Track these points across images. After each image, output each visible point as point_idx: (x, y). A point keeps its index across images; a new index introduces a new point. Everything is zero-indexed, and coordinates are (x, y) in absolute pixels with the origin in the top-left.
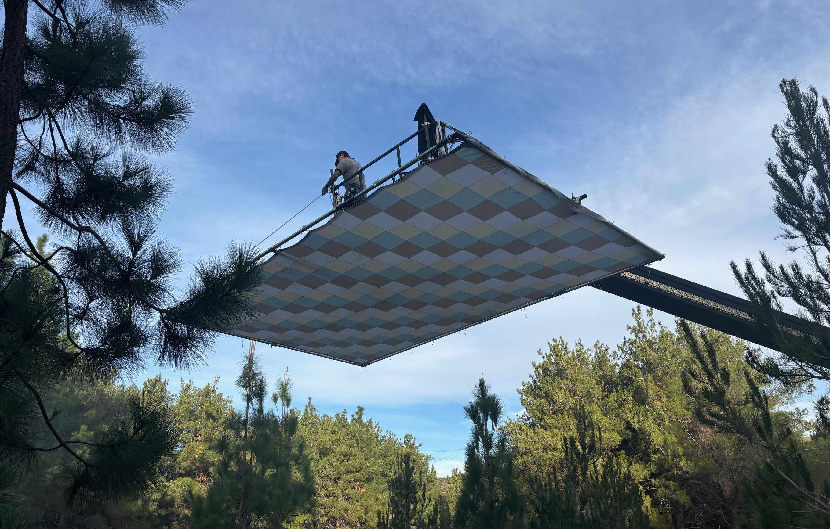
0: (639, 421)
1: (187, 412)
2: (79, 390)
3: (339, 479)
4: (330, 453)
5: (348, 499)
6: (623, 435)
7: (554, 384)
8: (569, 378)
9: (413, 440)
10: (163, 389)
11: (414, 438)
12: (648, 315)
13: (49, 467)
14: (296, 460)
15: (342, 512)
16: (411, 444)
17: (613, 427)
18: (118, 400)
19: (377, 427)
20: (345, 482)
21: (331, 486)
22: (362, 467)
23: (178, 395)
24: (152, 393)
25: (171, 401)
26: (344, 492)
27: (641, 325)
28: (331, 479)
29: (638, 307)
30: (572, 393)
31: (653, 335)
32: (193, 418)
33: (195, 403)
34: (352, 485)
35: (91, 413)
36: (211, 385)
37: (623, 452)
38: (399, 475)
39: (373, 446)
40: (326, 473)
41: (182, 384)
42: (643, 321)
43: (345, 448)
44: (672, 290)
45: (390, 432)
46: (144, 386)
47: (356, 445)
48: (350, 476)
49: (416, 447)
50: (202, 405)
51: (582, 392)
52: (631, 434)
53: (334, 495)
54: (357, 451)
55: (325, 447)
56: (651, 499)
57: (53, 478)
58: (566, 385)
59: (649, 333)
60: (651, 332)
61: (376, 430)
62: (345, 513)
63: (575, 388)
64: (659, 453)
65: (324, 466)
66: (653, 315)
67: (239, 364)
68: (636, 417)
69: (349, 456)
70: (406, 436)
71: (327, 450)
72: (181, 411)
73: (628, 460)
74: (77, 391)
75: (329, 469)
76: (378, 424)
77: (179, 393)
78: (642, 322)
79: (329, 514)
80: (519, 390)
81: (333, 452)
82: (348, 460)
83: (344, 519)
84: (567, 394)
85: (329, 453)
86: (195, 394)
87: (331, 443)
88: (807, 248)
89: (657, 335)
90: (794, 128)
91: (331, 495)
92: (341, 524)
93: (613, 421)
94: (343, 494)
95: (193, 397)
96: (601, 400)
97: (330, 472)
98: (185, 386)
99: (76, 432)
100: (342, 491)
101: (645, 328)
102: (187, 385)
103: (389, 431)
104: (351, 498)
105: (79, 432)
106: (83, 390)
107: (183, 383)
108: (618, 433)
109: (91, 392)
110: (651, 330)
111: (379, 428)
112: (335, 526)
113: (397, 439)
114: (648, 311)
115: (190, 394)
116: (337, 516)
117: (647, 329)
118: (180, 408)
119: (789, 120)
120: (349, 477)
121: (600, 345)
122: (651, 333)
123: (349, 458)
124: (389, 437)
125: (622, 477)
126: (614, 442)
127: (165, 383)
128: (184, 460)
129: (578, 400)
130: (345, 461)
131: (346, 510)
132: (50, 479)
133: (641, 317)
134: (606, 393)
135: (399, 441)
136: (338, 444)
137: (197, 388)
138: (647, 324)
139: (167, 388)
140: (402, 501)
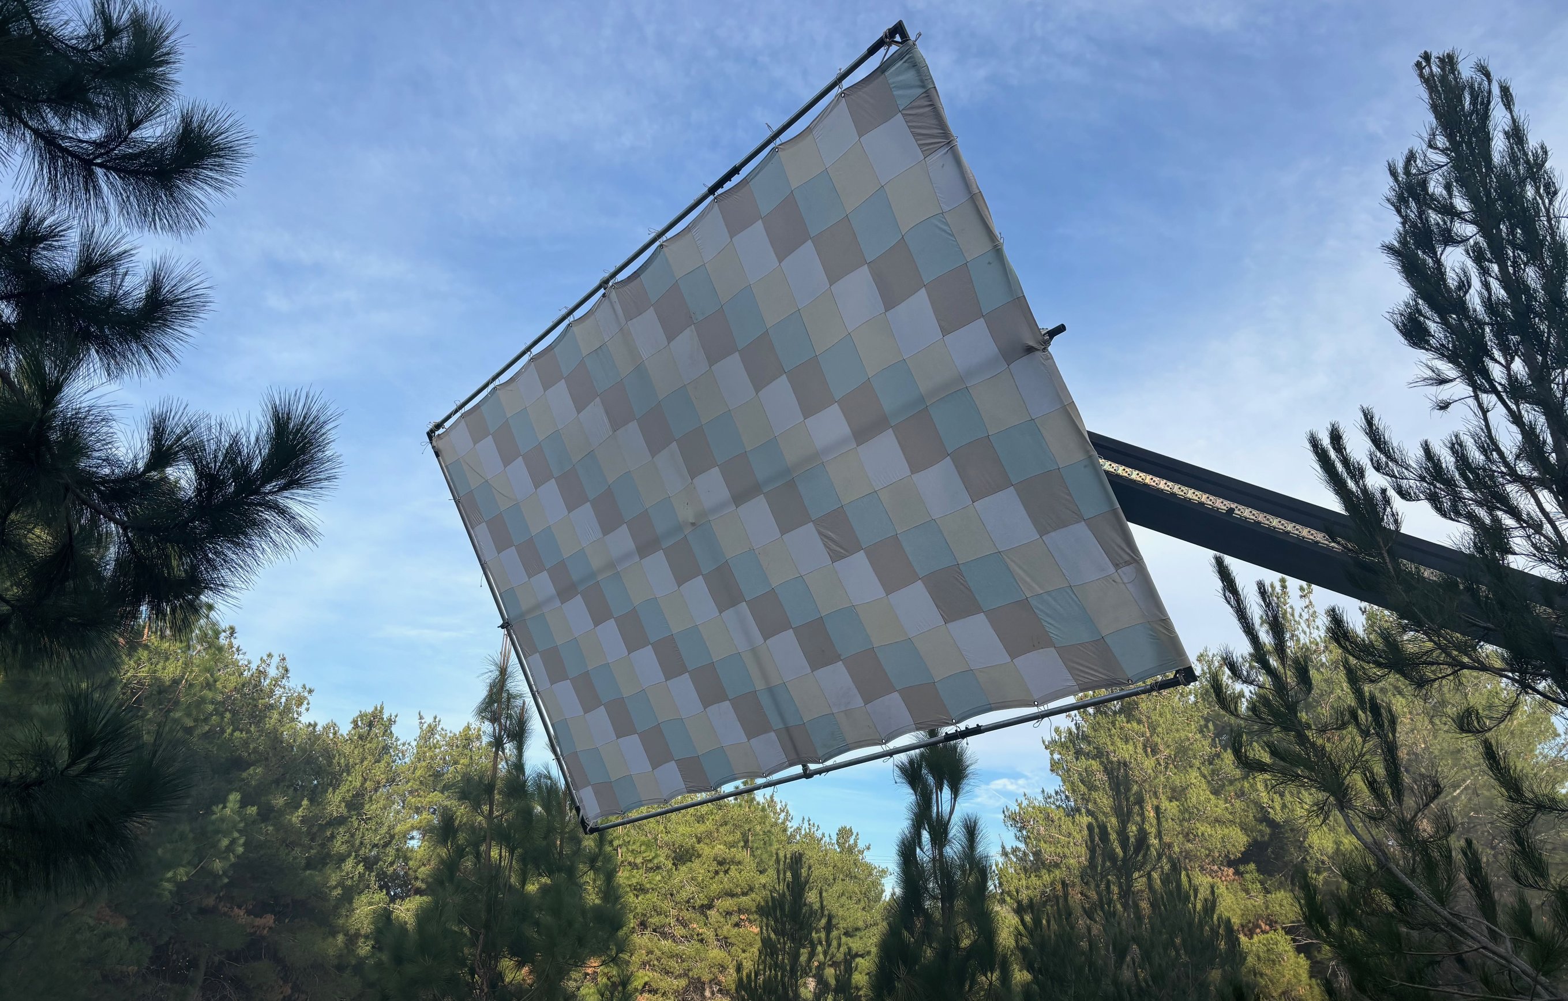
0: (1284, 806)
1: (430, 776)
2: (234, 731)
3: (710, 907)
4: (693, 858)
5: (727, 947)
6: (1252, 832)
7: (1113, 731)
8: (1144, 719)
9: (853, 837)
10: (386, 731)
11: (855, 834)
12: (1301, 597)
13: (169, 867)
14: (592, 861)
15: (715, 970)
16: (849, 845)
17: (1231, 817)
18: (304, 750)
19: (783, 811)
20: (721, 914)
21: (695, 920)
22: (753, 886)
23: (414, 744)
24: (367, 738)
25: (400, 755)
26: (719, 932)
27: (1288, 615)
28: (694, 908)
29: (1283, 581)
30: (1149, 750)
31: (1313, 636)
32: (439, 787)
33: (445, 759)
34: (735, 918)
35: (256, 772)
36: (473, 726)
37: (1252, 866)
38: (779, 894)
39: (776, 846)
40: (684, 895)
41: (421, 723)
42: (1291, 607)
43: (720, 849)
44: (1283, 524)
45: (809, 820)
46: (352, 725)
47: (742, 844)
48: (731, 902)
49: (859, 851)
50: (456, 763)
51: (1168, 746)
52: (1268, 830)
53: (700, 938)
54: (744, 855)
55: (682, 846)
56: (1309, 962)
57: (175, 889)
58: (1137, 734)
59: (1305, 633)
60: (1307, 630)
61: (782, 816)
62: (721, 972)
63: (1156, 739)
64: (1325, 870)
65: (681, 882)
66: (1312, 597)
67: (481, 678)
68: (1277, 797)
69: (729, 863)
70: (839, 831)
71: (687, 851)
72: (418, 773)
73: (1262, 883)
74: (229, 731)
75: (690, 889)
76: (786, 806)
77: (415, 740)
78: (1289, 610)
79: (691, 974)
80: (1047, 743)
81: (699, 856)
82: (726, 872)
83: (719, 983)
84: (1140, 750)
85: (691, 857)
86: (444, 743)
87: (694, 839)
88: (1472, 402)
89: (1320, 637)
90: (1444, 151)
91: (695, 936)
92: (713, 993)
93: (1232, 805)
94: (717, 935)
95: (440, 748)
96: (1206, 763)
97: (693, 893)
98: (425, 726)
99: (221, 806)
100: (716, 930)
101: (1295, 621)
102: (430, 726)
103: (806, 819)
104: (733, 945)
105: (225, 807)
106: (241, 731)
107: (423, 721)
108: (1242, 829)
109: (256, 735)
110: (1308, 626)
111: (787, 813)
112: (703, 995)
113: (823, 835)
114: (1302, 589)
115: (435, 741)
116: (706, 977)
117: (1299, 623)
118: (415, 769)
119: (1434, 135)
120: (728, 903)
121: (1211, 656)
122: (1308, 633)
123: (729, 869)
124: (808, 831)
125: (1199, 906)
126: (1234, 845)
127: (391, 722)
128: (424, 865)
129: (1162, 762)
130: (722, 874)
131: (722, 967)
132: (170, 892)
133: (1288, 601)
134: (1218, 749)
135: (827, 839)
136: (708, 841)
137: (448, 732)
138: (1301, 615)
139: (394, 729)
140: (785, 943)
